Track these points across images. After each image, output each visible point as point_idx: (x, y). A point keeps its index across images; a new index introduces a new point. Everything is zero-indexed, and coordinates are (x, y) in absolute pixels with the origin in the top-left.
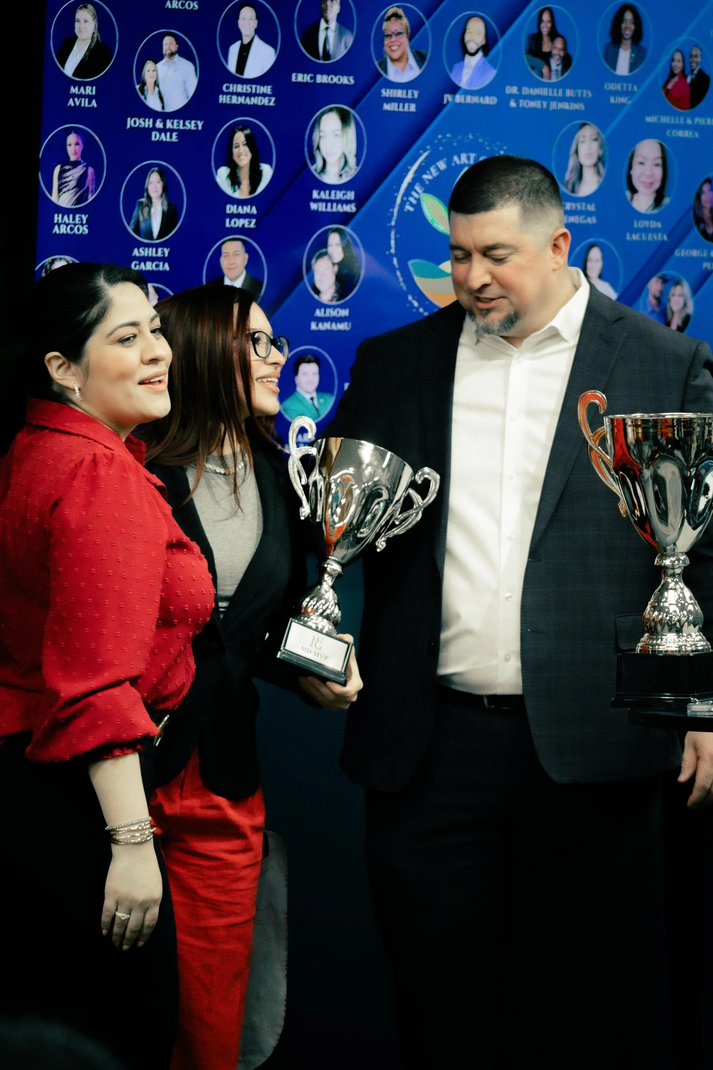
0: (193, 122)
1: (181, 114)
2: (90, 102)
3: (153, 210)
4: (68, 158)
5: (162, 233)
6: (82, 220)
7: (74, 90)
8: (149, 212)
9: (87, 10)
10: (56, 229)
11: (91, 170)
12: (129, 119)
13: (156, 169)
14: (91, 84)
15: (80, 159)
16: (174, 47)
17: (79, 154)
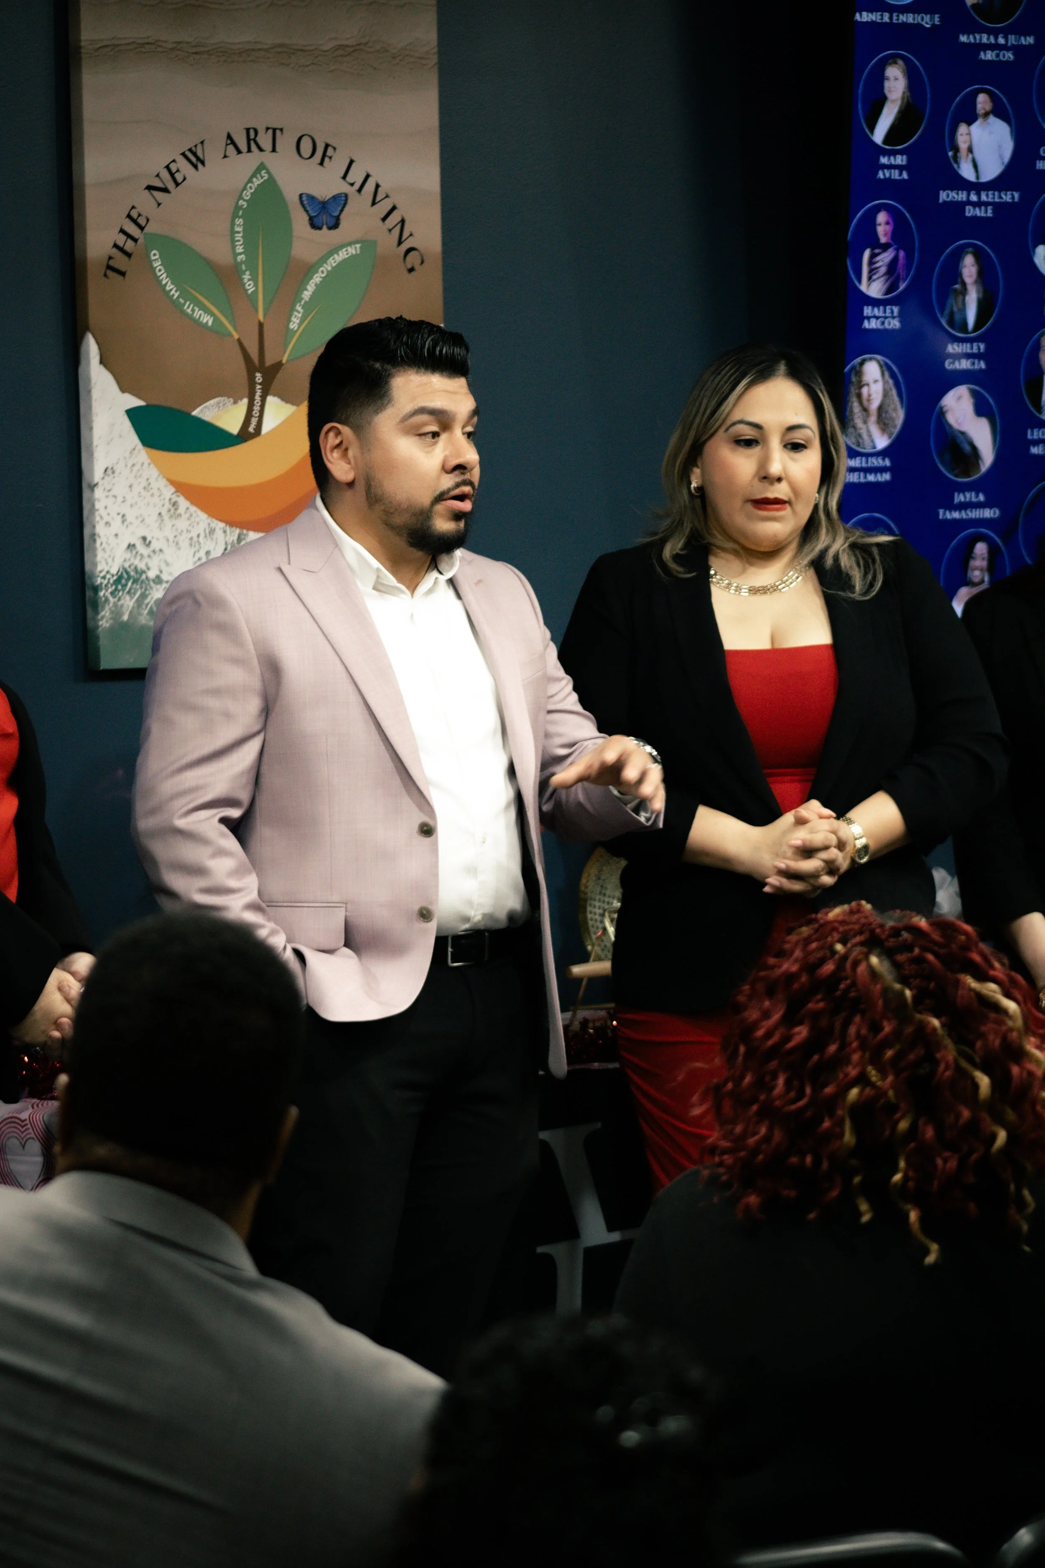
0: (1009, 193)
1: (996, 184)
2: (901, 174)
3: (967, 298)
4: (878, 239)
5: (978, 324)
6: (892, 312)
7: (884, 160)
8: (964, 300)
9: (896, 66)
10: (866, 325)
11: (902, 254)
12: (941, 192)
13: (970, 249)
14: (901, 152)
15: (890, 241)
16: (988, 106)
17: (889, 235)
